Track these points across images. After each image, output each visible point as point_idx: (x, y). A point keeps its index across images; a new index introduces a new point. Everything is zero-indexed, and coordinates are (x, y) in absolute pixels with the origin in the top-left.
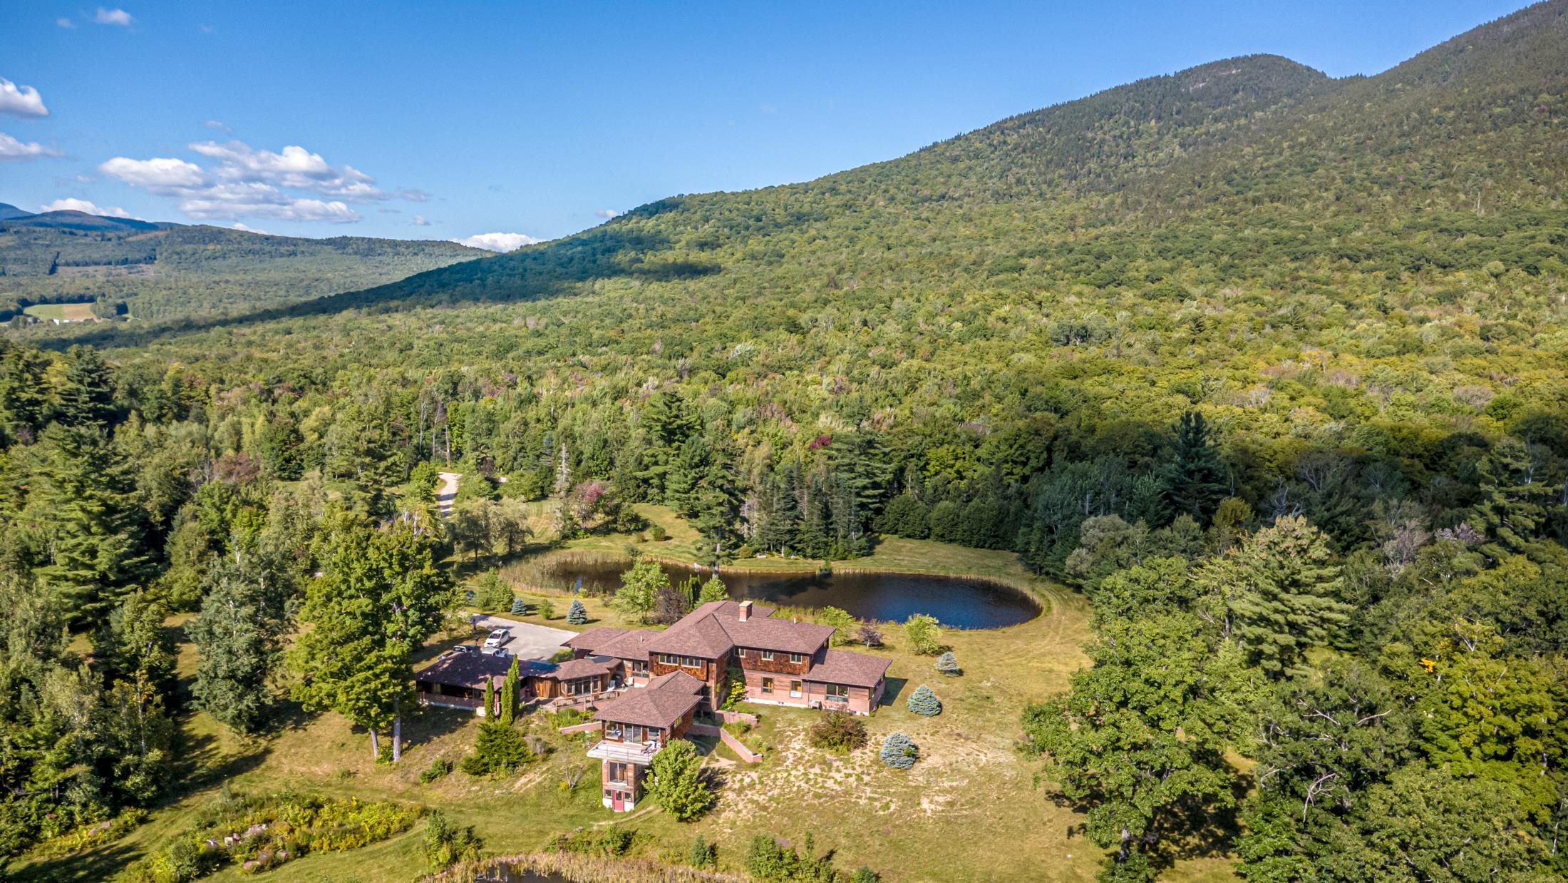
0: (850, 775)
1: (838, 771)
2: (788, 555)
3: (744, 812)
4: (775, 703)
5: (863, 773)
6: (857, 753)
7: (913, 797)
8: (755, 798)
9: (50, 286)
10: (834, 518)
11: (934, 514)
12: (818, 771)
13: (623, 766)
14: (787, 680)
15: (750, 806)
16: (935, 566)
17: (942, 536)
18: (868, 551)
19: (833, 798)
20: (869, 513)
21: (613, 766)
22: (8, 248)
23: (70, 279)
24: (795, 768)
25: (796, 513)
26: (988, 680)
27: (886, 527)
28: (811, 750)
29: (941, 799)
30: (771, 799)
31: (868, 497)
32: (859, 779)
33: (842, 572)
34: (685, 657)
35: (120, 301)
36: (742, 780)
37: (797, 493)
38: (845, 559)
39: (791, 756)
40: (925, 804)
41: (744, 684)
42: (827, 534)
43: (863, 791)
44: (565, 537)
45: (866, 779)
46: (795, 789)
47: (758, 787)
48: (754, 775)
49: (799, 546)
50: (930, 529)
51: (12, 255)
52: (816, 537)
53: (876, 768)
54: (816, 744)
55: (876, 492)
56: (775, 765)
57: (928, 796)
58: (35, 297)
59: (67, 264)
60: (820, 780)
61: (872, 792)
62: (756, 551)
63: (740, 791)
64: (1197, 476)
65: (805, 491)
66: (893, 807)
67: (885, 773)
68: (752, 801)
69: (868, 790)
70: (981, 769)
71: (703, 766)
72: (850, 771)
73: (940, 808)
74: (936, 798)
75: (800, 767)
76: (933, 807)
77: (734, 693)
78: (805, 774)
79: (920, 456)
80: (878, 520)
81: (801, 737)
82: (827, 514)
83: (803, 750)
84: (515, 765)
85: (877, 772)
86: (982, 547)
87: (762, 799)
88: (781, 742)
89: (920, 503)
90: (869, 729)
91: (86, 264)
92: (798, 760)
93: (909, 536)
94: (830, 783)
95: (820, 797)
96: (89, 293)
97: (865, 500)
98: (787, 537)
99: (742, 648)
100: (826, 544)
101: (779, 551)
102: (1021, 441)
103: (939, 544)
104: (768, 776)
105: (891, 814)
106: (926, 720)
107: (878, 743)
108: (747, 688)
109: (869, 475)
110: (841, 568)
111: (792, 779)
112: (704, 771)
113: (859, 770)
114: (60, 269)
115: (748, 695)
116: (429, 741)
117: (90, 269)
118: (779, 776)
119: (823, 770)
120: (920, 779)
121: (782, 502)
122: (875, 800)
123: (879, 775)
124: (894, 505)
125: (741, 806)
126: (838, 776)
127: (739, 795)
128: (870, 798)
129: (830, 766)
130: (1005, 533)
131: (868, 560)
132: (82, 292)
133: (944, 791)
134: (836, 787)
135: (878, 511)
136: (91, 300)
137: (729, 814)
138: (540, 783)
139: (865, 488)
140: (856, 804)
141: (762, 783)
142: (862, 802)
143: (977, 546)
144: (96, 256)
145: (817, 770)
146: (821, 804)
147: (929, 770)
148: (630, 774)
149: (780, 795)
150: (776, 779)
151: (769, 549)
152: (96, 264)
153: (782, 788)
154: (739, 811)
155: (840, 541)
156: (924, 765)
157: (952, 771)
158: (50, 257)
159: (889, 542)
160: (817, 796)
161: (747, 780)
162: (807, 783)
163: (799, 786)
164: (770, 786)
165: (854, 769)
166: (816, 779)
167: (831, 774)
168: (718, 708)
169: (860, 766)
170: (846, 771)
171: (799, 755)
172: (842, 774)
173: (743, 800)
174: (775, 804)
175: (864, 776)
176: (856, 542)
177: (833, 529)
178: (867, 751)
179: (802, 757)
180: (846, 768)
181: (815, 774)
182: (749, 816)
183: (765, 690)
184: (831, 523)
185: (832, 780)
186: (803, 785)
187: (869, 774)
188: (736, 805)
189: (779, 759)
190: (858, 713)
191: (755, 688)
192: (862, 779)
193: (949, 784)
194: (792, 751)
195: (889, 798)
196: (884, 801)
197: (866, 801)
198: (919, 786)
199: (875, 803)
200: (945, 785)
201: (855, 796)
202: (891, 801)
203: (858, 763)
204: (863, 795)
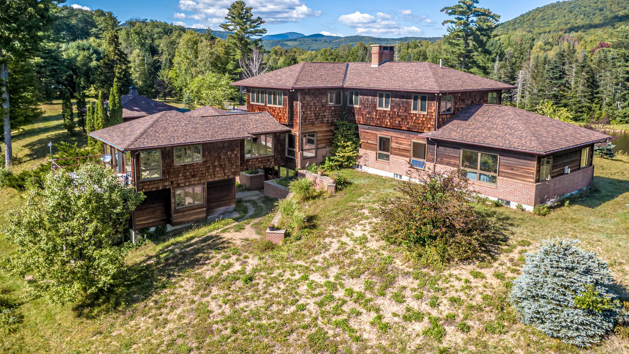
0: (419, 317)
1: (399, 299)
3: (170, 326)
4: (391, 175)
5: (451, 319)
6: (463, 271)
8: (212, 306)
10: (601, 89)
12: (359, 289)
14: (407, 141)
24: (324, 270)
28: (373, 245)
30: (234, 317)
32: (434, 330)
34: (268, 92)
36: (228, 267)
41: (357, 145)
42: (592, 101)
45: (453, 337)
46: (290, 311)
52: (579, 102)
53: (490, 317)
54: (391, 236)
56: (298, 255)
60: (348, 307)
63: (205, 285)
67: (509, 339)
68: (201, 310)
72: (425, 307)
75: (334, 271)
77: (340, 154)
78: (332, 287)
81: (378, 220)
83: (363, 241)
85: (489, 329)
87: (219, 313)
90: (518, 234)
94: (364, 321)
99: (357, 91)
100: (590, 109)
104: (270, 271)
108: (361, 152)
111: (303, 289)
112: (207, 239)
113: (445, 310)
118: (286, 276)
119: (369, 287)
121: (551, 73)
125: (176, 314)
126: (391, 311)
127: (196, 292)
129: (389, 284)
134: (370, 334)
141: (250, 280)
149: (256, 315)
150: (275, 280)
154: (163, 324)
155: (605, 108)
162: (321, 304)
163: (303, 308)
164: (257, 291)
165: (434, 304)
166: (344, 302)
167: (380, 301)
168: (303, 168)
169: (454, 301)
170: (414, 305)
171: (348, 248)
172: (400, 309)
173: (193, 302)
174: (228, 332)
175: (450, 329)
176: (620, 110)
177: (598, 98)
178: (488, 272)
179: (353, 252)
180: (419, 298)
181: (350, 292)
182: (166, 339)
183: (380, 156)
184: (597, 93)
185: (373, 315)
186: (312, 307)
187: (465, 328)
188: (173, 308)
189: (311, 247)
190: (513, 205)
191: (368, 152)
192: (441, 335)
194: (343, 238)
203: (452, 295)
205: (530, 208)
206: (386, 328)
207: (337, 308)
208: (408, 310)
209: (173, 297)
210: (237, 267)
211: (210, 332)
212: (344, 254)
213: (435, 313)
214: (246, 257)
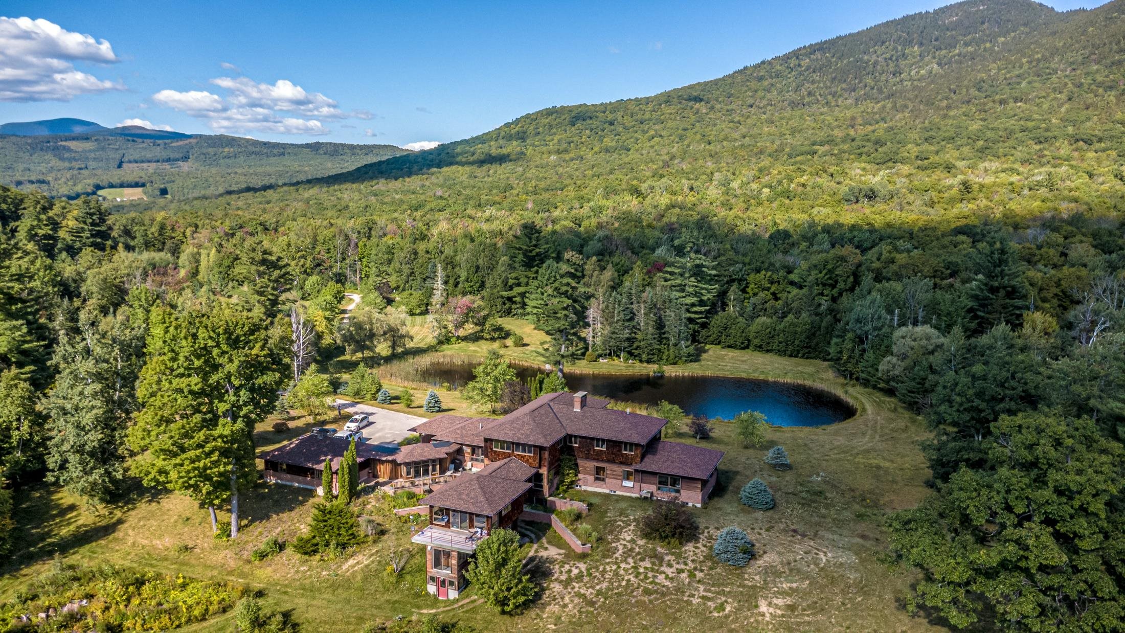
0: (682, 571)
1: (670, 566)
2: (626, 360)
3: (570, 606)
4: (607, 491)
5: (695, 569)
6: (690, 547)
7: (749, 598)
8: (582, 591)
9: (116, 176)
10: (666, 329)
11: (754, 328)
12: (649, 565)
13: (448, 554)
14: (619, 469)
15: (576, 600)
16: (754, 371)
17: (760, 347)
18: (695, 357)
19: (663, 595)
20: (696, 327)
21: (437, 553)
22: (90, 151)
23: (131, 172)
24: (625, 561)
25: (634, 323)
26: (818, 475)
27: (711, 339)
28: (641, 542)
29: (780, 602)
30: (599, 593)
31: (696, 313)
32: (692, 575)
33: (673, 374)
34: (518, 444)
35: (162, 186)
36: (570, 571)
37: (635, 306)
38: (675, 364)
39: (620, 547)
40: (763, 607)
41: (577, 472)
42: (661, 342)
43: (696, 589)
44: (441, 343)
45: (699, 575)
46: (624, 583)
47: (586, 579)
48: (583, 566)
49: (636, 352)
50: (749, 341)
51: (93, 155)
52: (650, 345)
53: (709, 564)
54: (646, 536)
55: (703, 309)
56: (605, 556)
57: (766, 598)
58: (105, 183)
59: (130, 162)
60: (650, 574)
61: (705, 590)
62: (600, 356)
63: (567, 583)
64: (1002, 293)
65: (642, 306)
66: (728, 608)
67: (718, 570)
68: (579, 595)
69: (702, 588)
70: (822, 569)
71: (531, 554)
72: (683, 567)
73: (779, 612)
74: (775, 601)
75: (630, 560)
76: (771, 610)
77: (568, 481)
78: (635, 568)
79: (740, 281)
80: (704, 333)
81: (632, 528)
82: (660, 325)
83: (633, 541)
84: (344, 546)
85: (711, 569)
86: (796, 356)
87: (590, 593)
88: (611, 532)
89: (741, 319)
90: (702, 522)
91: (143, 162)
92: (629, 552)
93: (730, 347)
94: (661, 578)
95: (651, 594)
96: (142, 181)
97: (693, 316)
98: (626, 344)
99: (576, 437)
100: (659, 350)
101: (619, 357)
102: (830, 267)
103: (757, 354)
104: (597, 568)
105: (727, 617)
106: (759, 515)
107: (710, 537)
108: (580, 476)
109: (696, 294)
110: (671, 371)
111: (622, 572)
112: (532, 559)
113: (691, 565)
114: (125, 165)
115: (580, 483)
116: (268, 517)
117: (145, 165)
118: (608, 568)
119: (653, 564)
120: (757, 578)
121: (622, 314)
122: (709, 599)
123: (713, 572)
124: (718, 319)
125: (567, 600)
126: (670, 571)
127: (566, 587)
128: (703, 597)
129: (661, 560)
130: (817, 344)
131: (695, 365)
132: (137, 180)
133: (783, 593)
134: (667, 583)
135: (704, 326)
136: (143, 185)
137: (553, 609)
138: (367, 566)
139: (693, 305)
140: (689, 603)
141: (590, 575)
142: (695, 601)
143: (791, 356)
144: (149, 155)
145: (647, 564)
146: (651, 602)
147: (766, 568)
148: (454, 562)
149: (608, 589)
150: (604, 571)
151: (610, 354)
152: (149, 161)
153: (610, 581)
154: (565, 606)
155: (672, 349)
156: (760, 562)
157: (791, 570)
158: (118, 157)
159: (713, 352)
160: (647, 592)
161: (575, 571)
162: (636, 577)
163: (629, 581)
164: (599, 579)
165: (686, 564)
166: (647, 573)
167: (662, 569)
168: (550, 496)
169: (693, 561)
170: (678, 566)
171: (629, 547)
172: (673, 570)
173: (570, 593)
174: (602, 600)
175: (697, 573)
176: (685, 350)
177: (666, 338)
178: (699, 545)
179: (632, 548)
180: (678, 563)
181: (646, 568)
182: (575, 611)
183: (597, 479)
184: (664, 333)
185: (664, 576)
186: (632, 579)
187: (702, 571)
188: (562, 598)
189: (608, 551)
190: (690, 505)
191: (587, 476)
192: (695, 576)
193: (789, 585)
194: (622, 542)
195: (724, 599)
196: (719, 601)
197: (700, 600)
198: (756, 586)
199: (709, 604)
200: (784, 586)
201: (687, 594)
202: (726, 601)
203: (691, 558)
204: (696, 593)
205: (699, 506)
206: (672, 579)
207: (646, 576)
208: (677, 569)
209: (555, 594)
213: (688, 568)
214: (574, 564)
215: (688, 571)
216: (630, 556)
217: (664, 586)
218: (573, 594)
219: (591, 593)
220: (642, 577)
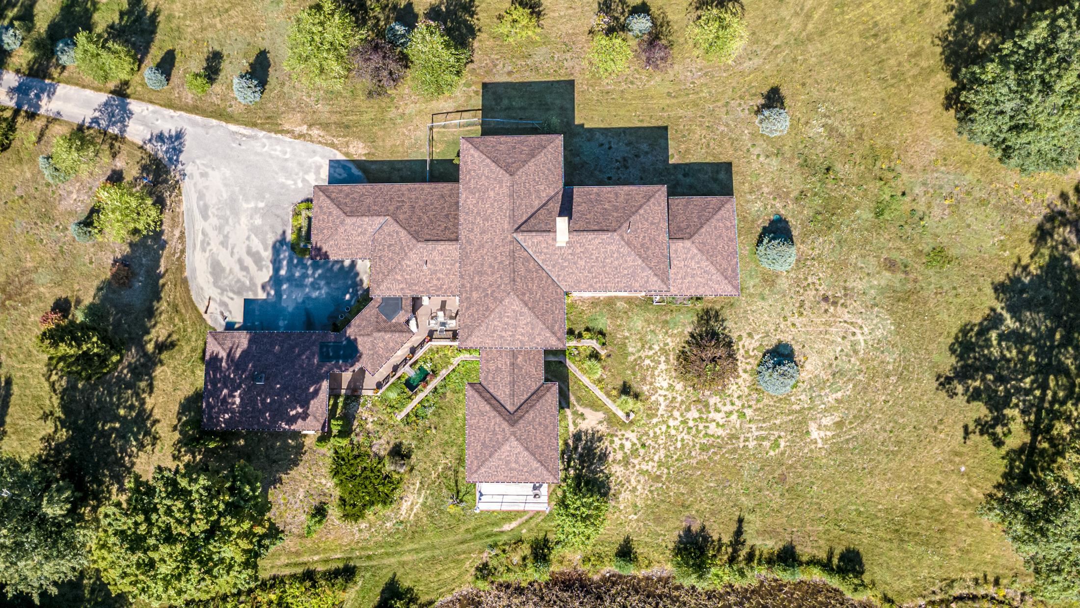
0: (731, 413)
1: (718, 411)
5: (743, 407)
7: (799, 427)
12: (696, 415)
15: (641, 478)
24: (672, 417)
28: (679, 387)
29: (827, 421)
30: (660, 464)
32: (741, 415)
36: (622, 447)
39: (661, 399)
40: (815, 434)
43: (749, 430)
45: (748, 411)
46: (679, 445)
47: (642, 451)
48: (632, 436)
53: (755, 396)
56: (650, 419)
57: (814, 419)
60: (701, 427)
61: (757, 429)
63: (626, 462)
66: (782, 443)
67: (766, 401)
68: (642, 472)
69: (754, 427)
72: (730, 407)
73: (829, 434)
74: (824, 421)
75: (676, 414)
76: (822, 434)
78: (685, 422)
83: (671, 387)
85: (758, 401)
87: (651, 469)
90: (732, 329)
92: (671, 405)
94: (713, 429)
95: (708, 450)
104: (647, 434)
105: (782, 454)
107: (747, 354)
111: (673, 432)
112: (577, 437)
113: (738, 403)
116: (278, 480)
118: (658, 432)
119: (701, 412)
120: (803, 397)
122: (764, 438)
123: (760, 405)
125: (633, 483)
126: (718, 417)
127: (627, 468)
128: (757, 438)
129: (707, 405)
133: (830, 409)
134: (720, 432)
137: (625, 496)
138: (424, 504)
140: (746, 449)
141: (643, 445)
142: (751, 447)
145: (694, 414)
146: (711, 459)
147: (811, 383)
149: (668, 457)
150: (656, 436)
153: (665, 446)
154: (634, 489)
156: (805, 375)
157: (835, 376)
160: (704, 448)
162: (689, 433)
163: (683, 440)
164: (653, 448)
165: (733, 404)
166: (697, 426)
167: (711, 416)
169: (739, 397)
170: (726, 409)
171: (670, 396)
172: (722, 415)
173: (633, 473)
174: (666, 471)
175: (745, 411)
178: (739, 372)
179: (674, 398)
180: (725, 405)
182: (646, 492)
185: (714, 424)
186: (686, 437)
187: (750, 406)
188: (629, 481)
189: (651, 408)
192: (745, 415)
193: (834, 396)
194: (660, 392)
195: (776, 433)
196: (772, 438)
197: (755, 442)
198: (804, 408)
199: (764, 443)
200: (830, 399)
201: (742, 439)
202: (780, 437)
203: (736, 395)
204: (750, 435)
206: (723, 426)
207: (697, 430)
208: (726, 413)
209: (620, 479)
210: (628, 445)
211: (659, 477)
212: (672, 402)
213: (737, 408)
214: (623, 435)
215: (737, 411)
216: (674, 407)
217: (718, 437)
218: (636, 473)
219: (653, 467)
220: (694, 431)
